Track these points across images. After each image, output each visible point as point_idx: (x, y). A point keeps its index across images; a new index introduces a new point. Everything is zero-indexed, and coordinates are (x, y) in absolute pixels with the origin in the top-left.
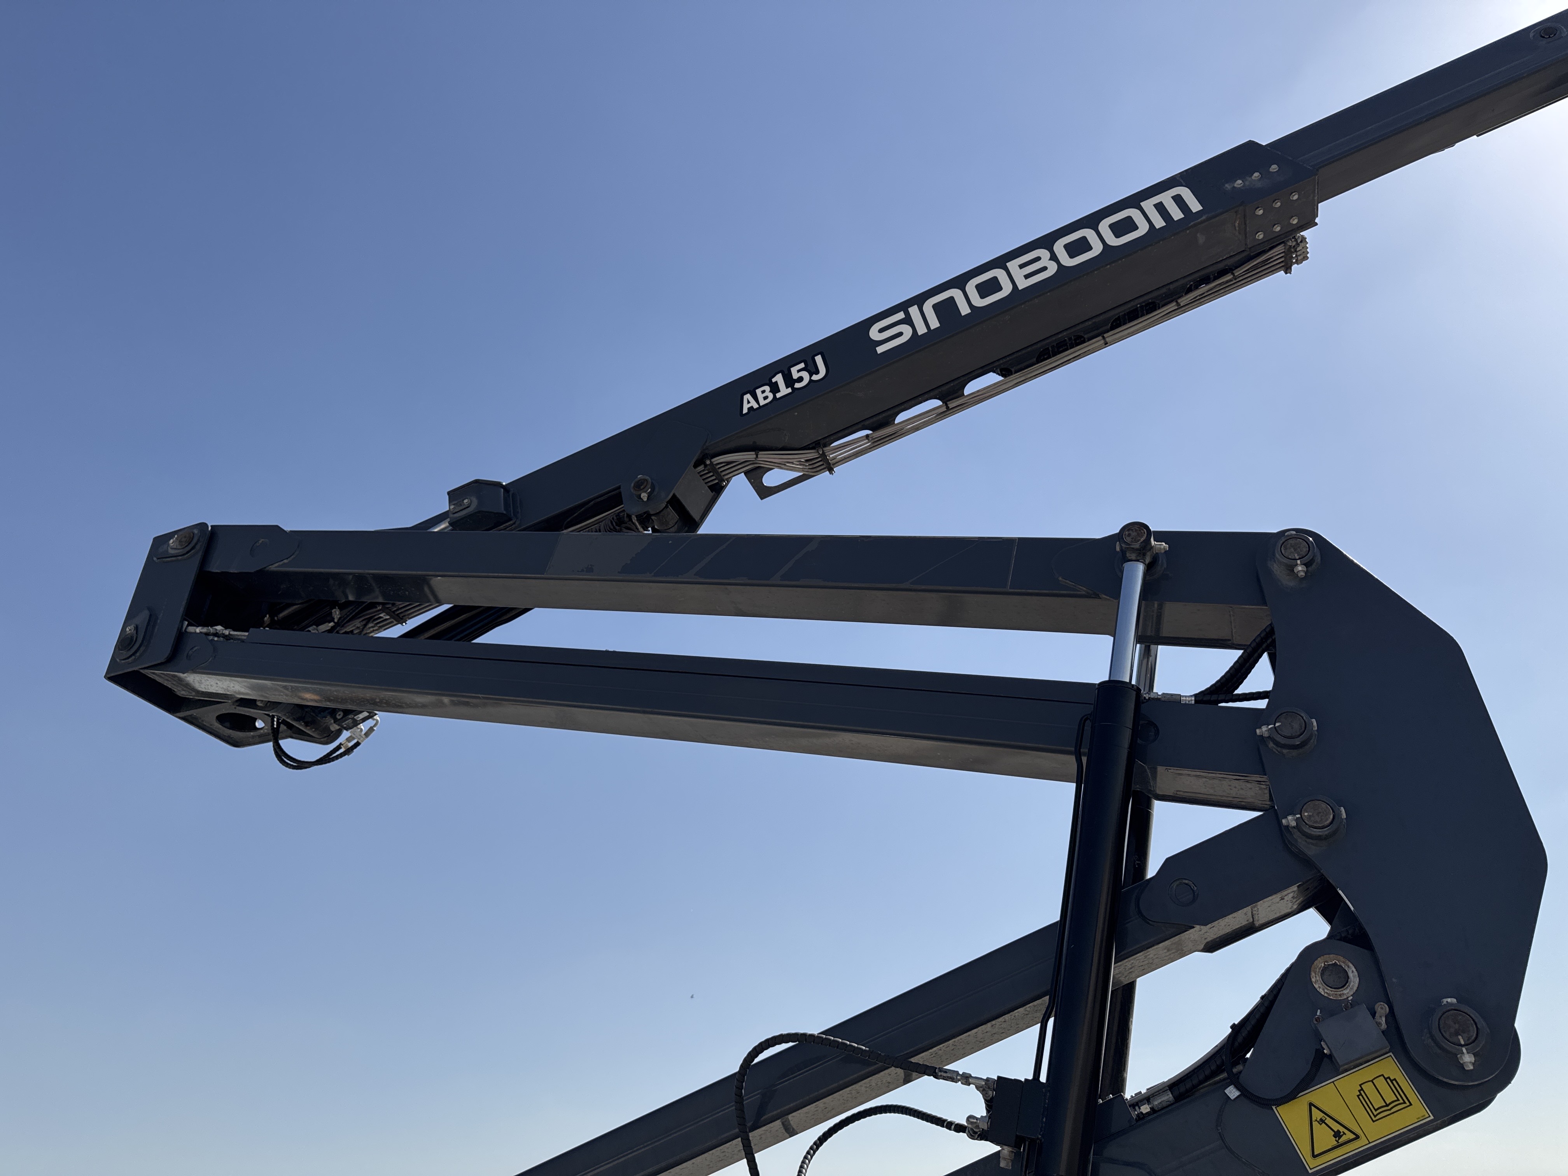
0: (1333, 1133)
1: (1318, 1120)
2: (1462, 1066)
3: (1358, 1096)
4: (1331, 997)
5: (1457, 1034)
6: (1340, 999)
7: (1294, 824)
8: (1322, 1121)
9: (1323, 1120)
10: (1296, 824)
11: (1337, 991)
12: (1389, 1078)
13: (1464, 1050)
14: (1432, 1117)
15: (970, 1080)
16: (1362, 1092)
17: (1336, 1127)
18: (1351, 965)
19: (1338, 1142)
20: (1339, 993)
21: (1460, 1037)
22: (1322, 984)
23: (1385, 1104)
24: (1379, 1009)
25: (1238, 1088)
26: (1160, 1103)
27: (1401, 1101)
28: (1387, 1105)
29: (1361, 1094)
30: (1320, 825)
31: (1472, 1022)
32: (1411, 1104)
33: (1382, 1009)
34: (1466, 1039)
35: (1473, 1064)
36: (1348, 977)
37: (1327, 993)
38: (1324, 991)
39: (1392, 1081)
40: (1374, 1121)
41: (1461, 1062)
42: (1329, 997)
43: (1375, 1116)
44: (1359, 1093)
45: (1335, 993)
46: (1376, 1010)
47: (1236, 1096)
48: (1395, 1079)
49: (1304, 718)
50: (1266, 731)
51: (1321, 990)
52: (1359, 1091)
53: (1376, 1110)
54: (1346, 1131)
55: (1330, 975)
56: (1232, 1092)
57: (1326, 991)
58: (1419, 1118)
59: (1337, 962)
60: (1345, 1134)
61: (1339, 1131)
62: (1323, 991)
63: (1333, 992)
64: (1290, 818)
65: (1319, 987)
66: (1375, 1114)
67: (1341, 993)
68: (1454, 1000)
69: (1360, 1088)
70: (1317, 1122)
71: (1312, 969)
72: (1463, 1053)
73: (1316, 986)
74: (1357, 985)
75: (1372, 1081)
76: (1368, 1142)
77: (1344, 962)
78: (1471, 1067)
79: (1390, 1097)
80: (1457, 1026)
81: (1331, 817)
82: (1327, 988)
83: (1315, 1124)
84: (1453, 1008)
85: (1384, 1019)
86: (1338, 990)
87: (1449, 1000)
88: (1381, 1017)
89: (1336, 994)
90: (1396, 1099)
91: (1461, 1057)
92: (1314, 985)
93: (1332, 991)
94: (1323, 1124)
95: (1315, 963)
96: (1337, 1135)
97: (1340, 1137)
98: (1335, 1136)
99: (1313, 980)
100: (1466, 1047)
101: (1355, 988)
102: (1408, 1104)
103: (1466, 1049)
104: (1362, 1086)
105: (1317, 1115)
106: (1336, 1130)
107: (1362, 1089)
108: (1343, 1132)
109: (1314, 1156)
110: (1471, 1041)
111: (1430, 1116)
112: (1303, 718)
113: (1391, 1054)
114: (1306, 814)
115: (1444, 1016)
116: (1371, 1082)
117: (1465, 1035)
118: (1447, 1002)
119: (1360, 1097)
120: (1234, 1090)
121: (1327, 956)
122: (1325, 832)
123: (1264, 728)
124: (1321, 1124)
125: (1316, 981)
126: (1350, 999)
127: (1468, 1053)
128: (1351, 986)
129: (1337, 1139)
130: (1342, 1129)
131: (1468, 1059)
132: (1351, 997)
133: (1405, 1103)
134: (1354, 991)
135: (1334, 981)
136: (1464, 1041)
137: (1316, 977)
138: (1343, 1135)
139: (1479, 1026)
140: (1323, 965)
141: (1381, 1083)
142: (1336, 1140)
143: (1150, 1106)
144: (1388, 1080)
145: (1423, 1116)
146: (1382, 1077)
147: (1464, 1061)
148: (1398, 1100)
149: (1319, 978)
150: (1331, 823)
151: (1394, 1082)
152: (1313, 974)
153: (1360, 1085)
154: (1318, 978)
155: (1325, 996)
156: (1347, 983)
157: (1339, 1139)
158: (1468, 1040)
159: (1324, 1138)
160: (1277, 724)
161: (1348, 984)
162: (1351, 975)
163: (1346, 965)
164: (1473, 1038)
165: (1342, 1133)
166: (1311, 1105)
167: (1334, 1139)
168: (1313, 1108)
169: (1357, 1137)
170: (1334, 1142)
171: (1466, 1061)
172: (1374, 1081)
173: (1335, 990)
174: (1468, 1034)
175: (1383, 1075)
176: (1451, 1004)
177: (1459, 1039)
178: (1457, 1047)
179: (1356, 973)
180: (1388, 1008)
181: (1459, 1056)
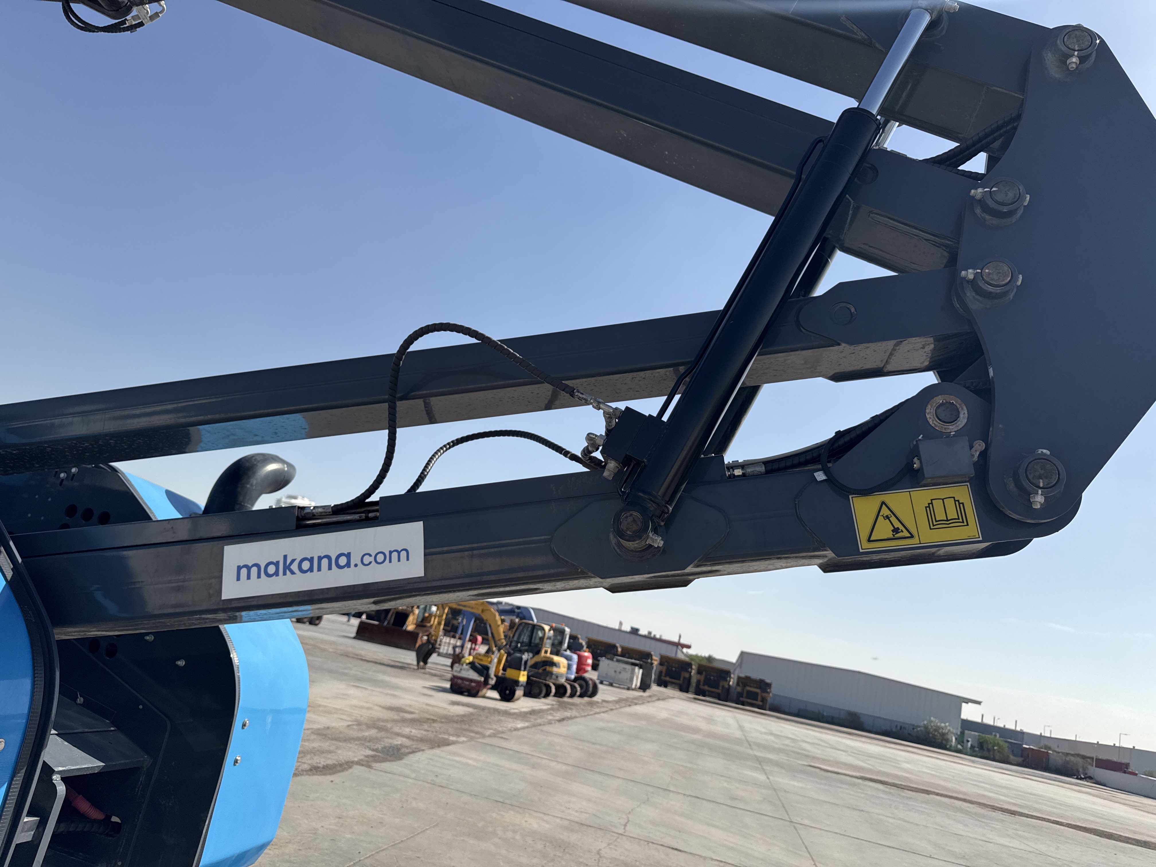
0: (893, 528)
1: (884, 516)
2: (1029, 504)
3: (926, 507)
4: (937, 428)
5: (1040, 477)
6: (944, 431)
7: (971, 277)
8: (887, 517)
10: (973, 278)
11: (944, 425)
12: (958, 501)
13: (1040, 492)
14: (981, 539)
15: (601, 405)
16: (931, 505)
17: (897, 524)
18: (965, 408)
19: (894, 536)
20: (946, 427)
21: (1041, 481)
22: (933, 416)
23: (946, 519)
24: (977, 445)
25: (826, 474)
26: (753, 471)
27: (961, 520)
28: (947, 520)
29: (929, 507)
30: (995, 283)
31: (1057, 472)
32: (968, 525)
33: (979, 446)
34: (1046, 483)
35: (1041, 505)
36: (959, 417)
37: (935, 424)
38: (933, 422)
39: (959, 504)
40: (931, 529)
41: (1031, 500)
42: (935, 427)
43: (933, 525)
44: (927, 505)
45: (942, 426)
46: (974, 445)
47: (822, 479)
48: (963, 503)
49: (1021, 191)
50: (981, 192)
51: (931, 420)
52: (929, 504)
53: (936, 521)
54: (904, 530)
55: (944, 410)
56: (820, 476)
57: (934, 422)
58: (969, 537)
59: (954, 402)
60: (903, 532)
61: (898, 528)
63: (940, 425)
64: (970, 271)
65: (930, 418)
66: (934, 523)
67: (947, 427)
68: (1048, 452)
69: (930, 502)
70: (882, 517)
71: (930, 402)
72: (1037, 494)
73: (928, 416)
74: (963, 425)
75: (943, 500)
76: (919, 543)
77: (960, 405)
78: (1038, 507)
79: (952, 514)
80: (1042, 472)
81: (1009, 279)
82: (936, 420)
83: (880, 518)
84: (1045, 457)
85: (978, 453)
87: (1045, 451)
88: (976, 451)
89: (942, 427)
90: (957, 518)
91: (1034, 496)
92: (927, 415)
93: (939, 423)
94: (887, 520)
95: (935, 399)
96: (896, 530)
98: (893, 531)
99: (927, 411)
100: (1043, 490)
101: (961, 426)
102: (965, 524)
103: (1042, 491)
104: (933, 501)
105: (885, 511)
106: (896, 527)
107: (932, 503)
108: (901, 530)
109: (869, 540)
110: (1049, 486)
111: (979, 538)
112: (1019, 190)
113: (968, 484)
114: (987, 271)
115: (1035, 461)
116: (941, 500)
117: (1047, 480)
118: (1042, 452)
119: (928, 509)
120: (822, 475)
121: (948, 395)
122: (998, 290)
123: (980, 190)
124: (885, 519)
125: (929, 412)
126: (952, 433)
127: (1042, 495)
128: (957, 424)
130: (901, 527)
131: (1039, 499)
132: (954, 433)
133: (963, 522)
134: (959, 428)
135: (945, 416)
136: (1043, 484)
137: (931, 409)
138: (900, 532)
139: (1061, 477)
140: (941, 402)
141: (950, 504)
142: (893, 534)
143: (743, 472)
145: (973, 536)
146: (953, 499)
147: (1035, 500)
148: (959, 519)
150: (1006, 284)
151: (961, 505)
152: (929, 406)
153: (932, 500)
154: (932, 411)
155: (932, 427)
156: (956, 420)
157: (896, 534)
158: (1047, 485)
159: (884, 530)
160: (994, 189)
161: (955, 422)
162: (961, 416)
163: (961, 407)
164: (1052, 484)
165: (900, 531)
166: (883, 503)
167: (892, 533)
168: (884, 506)
169: (912, 536)
170: (890, 535)
171: (1037, 500)
172: (945, 500)
173: (942, 423)
174: (1049, 480)
175: (954, 498)
176: (1045, 454)
177: (1039, 482)
178: (1035, 488)
179: (966, 415)
180: (984, 448)
181: (1033, 495)
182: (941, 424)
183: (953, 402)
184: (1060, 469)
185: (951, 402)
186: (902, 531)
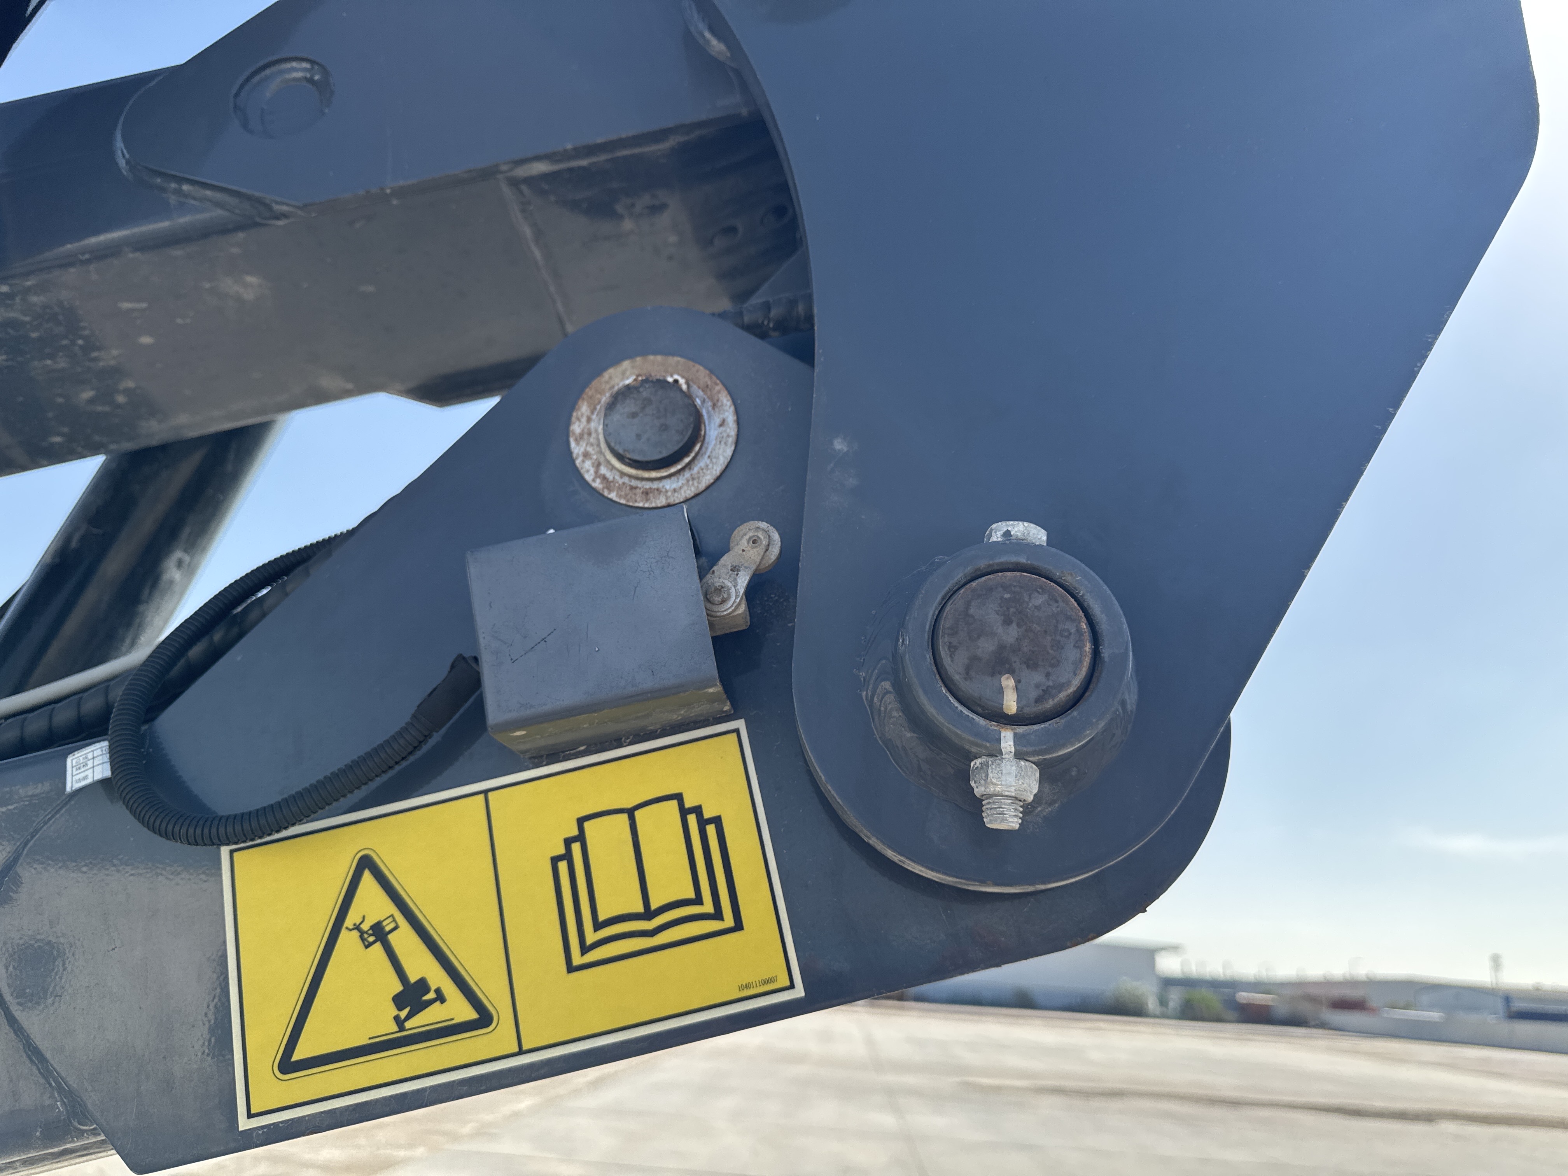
0: (399, 988)
1: (365, 927)
2: (972, 808)
3: (555, 860)
4: (613, 496)
5: (999, 662)
6: (641, 505)
8: (378, 933)
9: (383, 928)
11: (642, 479)
12: (697, 811)
13: (1007, 740)
14: (799, 992)
16: (576, 848)
17: (420, 965)
18: (726, 401)
19: (401, 1028)
20: (648, 485)
21: (1008, 682)
22: (599, 445)
23: (641, 910)
24: (744, 541)
25: (114, 755)
27: (708, 907)
28: (649, 914)
29: (568, 856)
31: (1084, 626)
32: (737, 926)
33: (753, 548)
34: (1033, 694)
35: (1028, 809)
36: (699, 439)
37: (604, 478)
38: (596, 472)
39: (703, 823)
40: (571, 968)
41: (978, 791)
42: (606, 493)
43: (585, 949)
44: (562, 851)
45: (634, 483)
46: (732, 544)
47: (89, 781)
48: (717, 821)
51: (588, 464)
52: (568, 842)
53: (598, 926)
54: (448, 989)
55: (634, 415)
56: (85, 767)
57: (603, 470)
58: (747, 987)
59: (682, 381)
60: (444, 1000)
61: (423, 985)
62: (592, 471)
63: (626, 480)
65: (586, 455)
66: (586, 937)
68: (1038, 535)
69: (575, 832)
70: (356, 934)
71: (589, 392)
72: (996, 753)
73: (577, 449)
74: (717, 469)
75: (630, 813)
76: (515, 1049)
77: (705, 388)
78: (1011, 821)
80: (1011, 634)
82: (608, 462)
83: (348, 940)
84: (1023, 560)
85: (743, 580)
86: (646, 474)
87: (1019, 529)
88: (735, 569)
89: (633, 488)
90: (692, 895)
91: (984, 766)
92: (573, 444)
93: (623, 473)
94: (378, 946)
95: (604, 374)
96: (412, 997)
97: (419, 1007)
98: (399, 1001)
99: (576, 428)
100: (1021, 730)
101: (708, 479)
102: (729, 921)
103: (1017, 738)
104: (587, 825)
105: (369, 905)
106: (413, 978)
107: (581, 837)
108: (438, 991)
109: (289, 1064)
110: (1050, 704)
111: (793, 986)
115: (975, 585)
116: (622, 816)
117: (1037, 677)
118: (1007, 534)
119: (563, 866)
120: (98, 760)
121: (659, 358)
124: (367, 946)
125: (581, 436)
127: (1019, 755)
128: (695, 470)
129: (403, 1014)
131: (1009, 782)
132: (679, 503)
133: (718, 915)
134: (703, 486)
135: (639, 437)
136: (1019, 701)
137: (589, 420)
138: (431, 1002)
139: (1106, 653)
140: (627, 383)
142: (397, 1018)
144: (692, 819)
145: (766, 982)
146: (674, 803)
147: (991, 789)
148: (697, 901)
149: (597, 425)
151: (711, 829)
152: (584, 408)
153: (581, 821)
154: (593, 425)
155: (594, 489)
156: (688, 453)
157: (408, 1017)
158: (1038, 700)
159: (355, 1001)
161: (688, 460)
162: (712, 431)
163: (711, 398)
164: (1063, 696)
165: (431, 995)
166: (366, 863)
167: (394, 1012)
168: (367, 876)
169: (484, 1019)
170: (387, 1027)
171: (998, 789)
172: (638, 814)
173: (633, 472)
174: (1048, 675)
175: (678, 797)
176: (1022, 546)
177: (1001, 691)
178: (982, 722)
179: (731, 429)
180: (775, 551)
181: (978, 762)
182: (630, 476)
183: (676, 381)
184: (1096, 608)
185: (670, 380)
186: (440, 997)
